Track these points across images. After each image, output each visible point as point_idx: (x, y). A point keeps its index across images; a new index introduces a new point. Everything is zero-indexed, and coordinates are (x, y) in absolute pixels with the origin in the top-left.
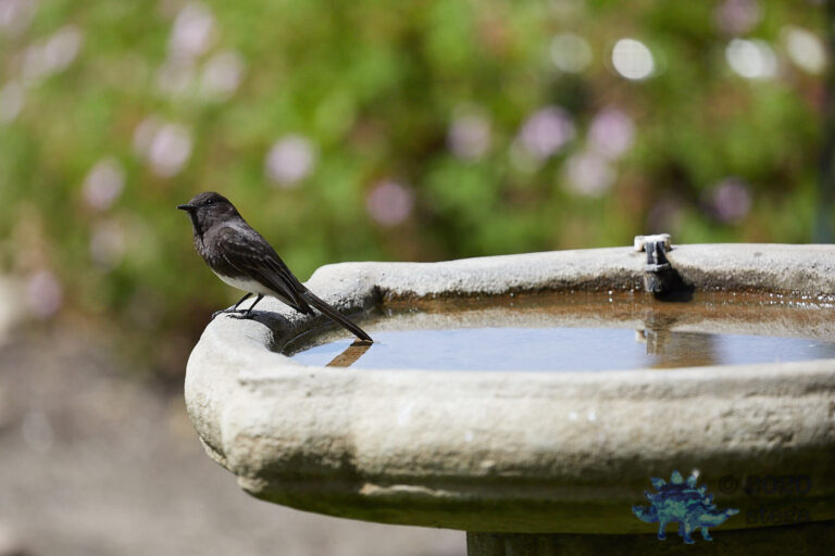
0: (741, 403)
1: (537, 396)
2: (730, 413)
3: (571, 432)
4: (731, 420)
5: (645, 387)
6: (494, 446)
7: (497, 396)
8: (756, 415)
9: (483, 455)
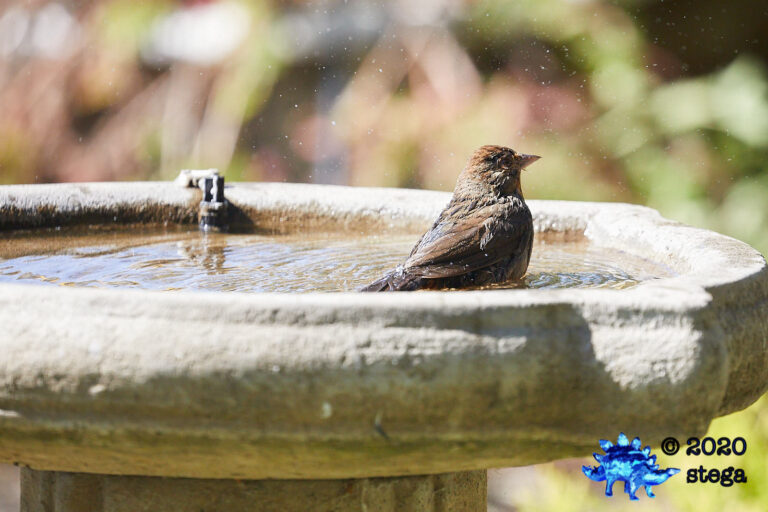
1: (156, 316)
2: (368, 345)
3: (191, 358)
4: (368, 352)
5: (275, 312)
6: (105, 369)
7: (111, 315)
8: (396, 348)
9: (94, 379)
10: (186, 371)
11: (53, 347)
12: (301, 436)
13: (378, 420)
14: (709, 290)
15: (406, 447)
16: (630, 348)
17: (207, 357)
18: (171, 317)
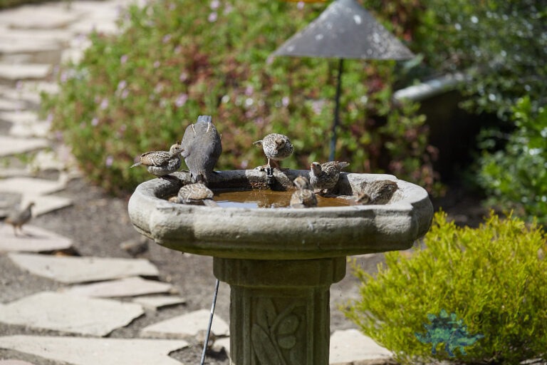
0: (319, 220)
1: (254, 216)
2: (315, 223)
3: (265, 227)
4: (315, 225)
5: (288, 214)
6: (240, 231)
8: (323, 223)
9: (237, 234)
10: (263, 231)
11: (225, 225)
12: (296, 249)
13: (318, 245)
14: (412, 204)
15: (327, 251)
16: (390, 222)
17: (269, 227)
18: (259, 216)
